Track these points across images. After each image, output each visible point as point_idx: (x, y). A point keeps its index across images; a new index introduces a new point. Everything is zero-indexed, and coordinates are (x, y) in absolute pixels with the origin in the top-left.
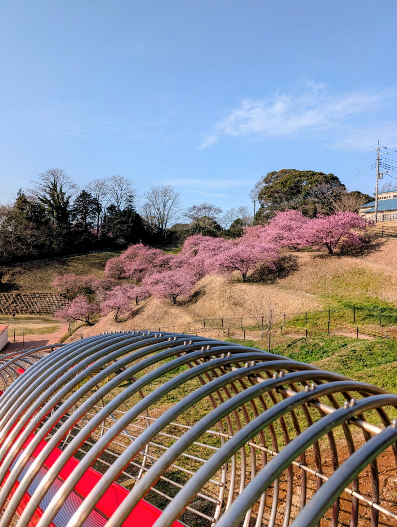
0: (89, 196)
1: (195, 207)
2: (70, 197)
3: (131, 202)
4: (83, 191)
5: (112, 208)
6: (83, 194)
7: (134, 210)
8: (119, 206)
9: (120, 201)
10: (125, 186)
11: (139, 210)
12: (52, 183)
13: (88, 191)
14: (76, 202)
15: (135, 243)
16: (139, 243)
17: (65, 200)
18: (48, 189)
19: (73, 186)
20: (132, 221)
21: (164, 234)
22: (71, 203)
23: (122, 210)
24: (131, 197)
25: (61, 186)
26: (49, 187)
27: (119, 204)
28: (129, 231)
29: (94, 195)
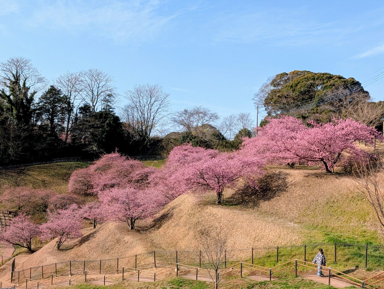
0: (59, 92)
1: (186, 111)
2: (35, 93)
3: (109, 101)
4: (52, 86)
5: (85, 109)
6: (51, 89)
7: (112, 111)
8: (94, 106)
9: (96, 100)
10: (103, 83)
11: (118, 112)
12: (14, 75)
13: (58, 86)
14: (42, 100)
15: (109, 152)
16: (114, 152)
17: (29, 95)
18: (8, 82)
19: (40, 80)
20: (109, 125)
21: (147, 142)
22: (36, 100)
23: (98, 111)
24: (109, 96)
25: (26, 80)
26: (9, 80)
27: (94, 104)
28: (104, 136)
29: (64, 92)
